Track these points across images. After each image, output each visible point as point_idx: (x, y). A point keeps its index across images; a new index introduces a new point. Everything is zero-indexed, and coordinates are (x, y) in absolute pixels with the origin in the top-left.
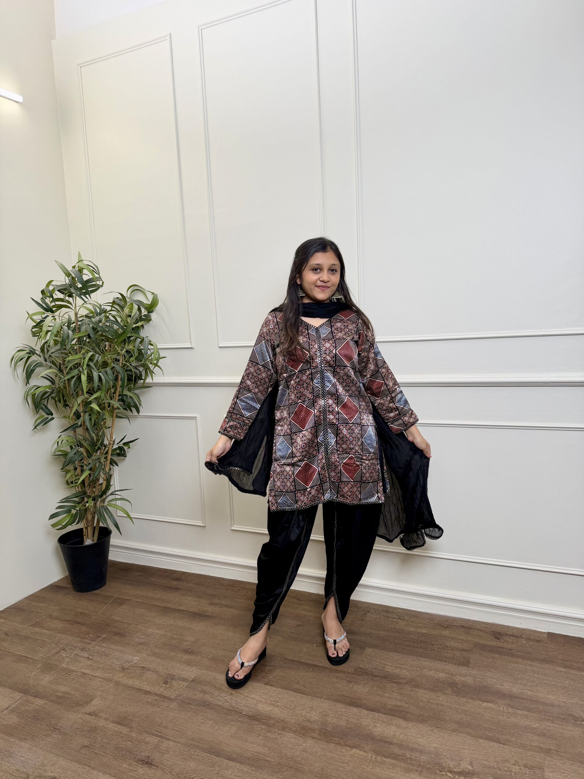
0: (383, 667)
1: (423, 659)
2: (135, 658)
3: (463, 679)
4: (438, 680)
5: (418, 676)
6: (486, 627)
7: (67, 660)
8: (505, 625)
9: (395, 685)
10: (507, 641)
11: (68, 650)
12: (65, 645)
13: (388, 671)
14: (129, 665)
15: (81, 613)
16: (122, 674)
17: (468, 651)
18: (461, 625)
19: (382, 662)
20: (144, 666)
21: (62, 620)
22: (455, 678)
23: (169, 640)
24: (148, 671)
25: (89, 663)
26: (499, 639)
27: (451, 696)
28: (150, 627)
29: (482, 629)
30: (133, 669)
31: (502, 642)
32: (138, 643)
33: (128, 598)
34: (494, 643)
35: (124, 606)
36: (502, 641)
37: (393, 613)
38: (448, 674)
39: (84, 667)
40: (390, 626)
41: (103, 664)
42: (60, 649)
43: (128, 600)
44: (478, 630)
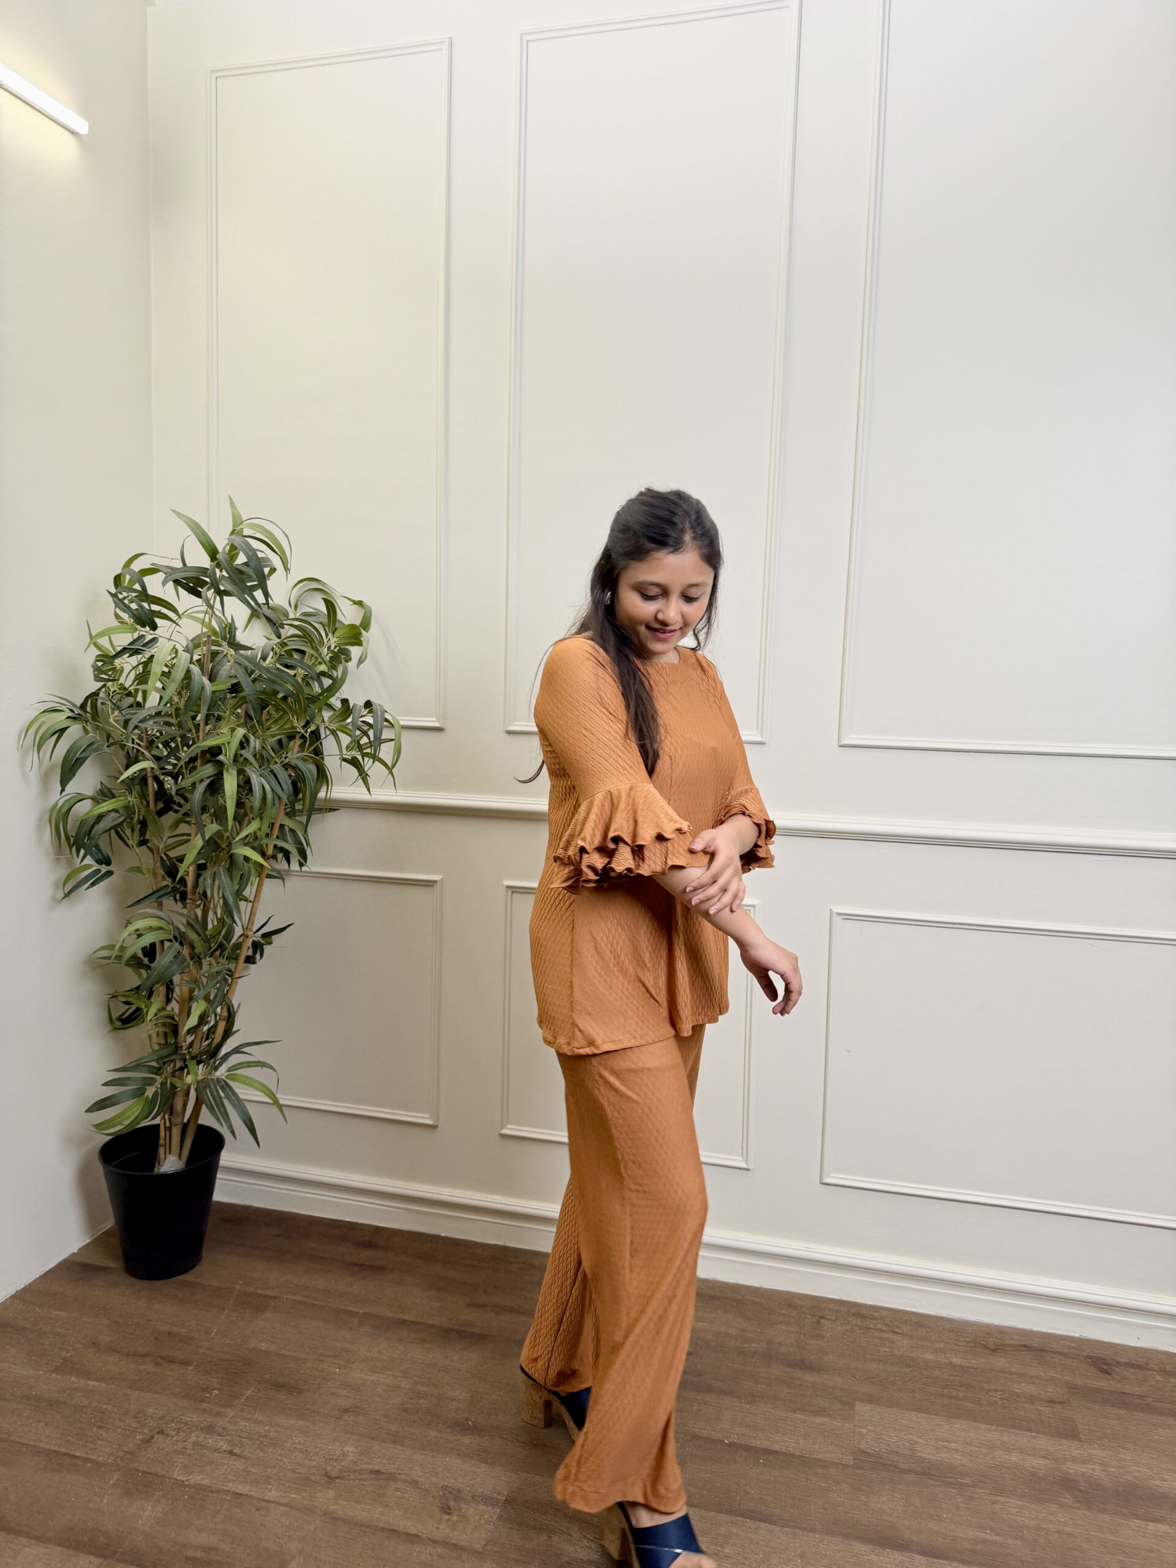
0: (911, 1449)
1: (984, 1426)
2: (347, 1448)
3: (1083, 1470)
4: (1034, 1474)
5: (991, 1467)
6: (1071, 1347)
7: (181, 1459)
8: (1106, 1340)
9: (953, 1491)
10: (1127, 1379)
11: (173, 1433)
12: (161, 1418)
13: (926, 1459)
14: (338, 1467)
15: (170, 1333)
16: (332, 1493)
17: (1061, 1403)
18: (1022, 1343)
19: (902, 1435)
20: (376, 1468)
21: (128, 1355)
22: (1065, 1468)
23: (411, 1399)
24: (392, 1483)
25: (239, 1464)
26: (1109, 1374)
27: (1076, 1511)
28: (352, 1366)
29: (1065, 1351)
30: (352, 1476)
31: (1119, 1381)
32: (339, 1410)
33: (272, 1293)
34: (1102, 1383)
35: (268, 1315)
36: (1117, 1377)
37: (873, 1318)
38: (1048, 1459)
39: (230, 1477)
40: (882, 1349)
41: (274, 1467)
42: (151, 1430)
43: (271, 1297)
44: (1059, 1353)
